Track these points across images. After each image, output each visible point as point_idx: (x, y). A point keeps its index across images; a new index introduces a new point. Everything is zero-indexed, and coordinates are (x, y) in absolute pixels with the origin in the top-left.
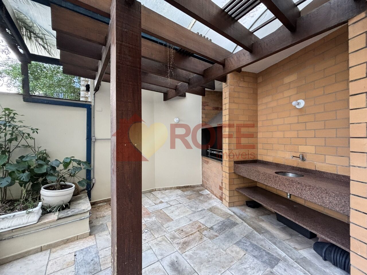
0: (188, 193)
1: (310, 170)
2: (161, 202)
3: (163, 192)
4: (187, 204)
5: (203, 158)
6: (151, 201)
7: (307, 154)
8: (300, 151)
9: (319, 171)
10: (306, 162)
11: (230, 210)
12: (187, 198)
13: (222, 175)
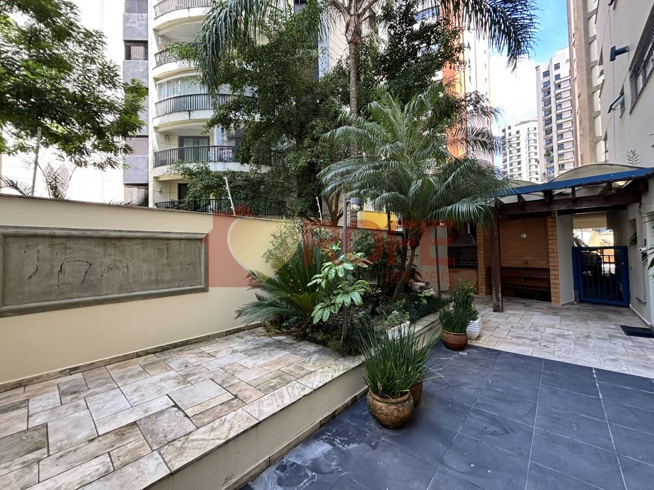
5: (450, 269)
7: (529, 261)
8: (525, 260)
13: (478, 277)
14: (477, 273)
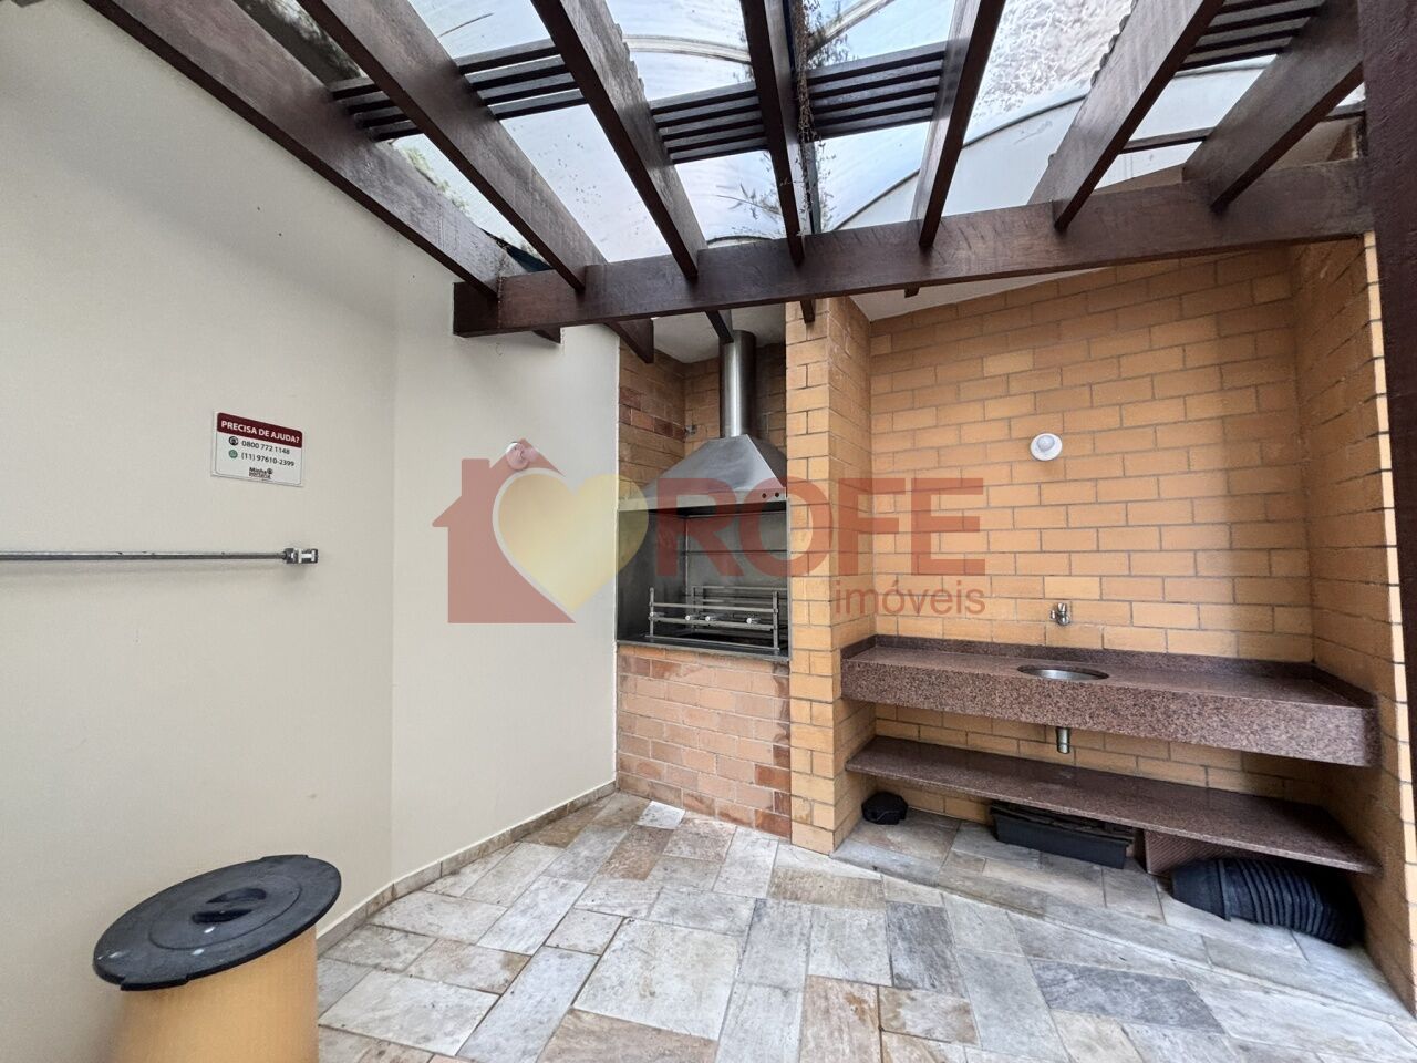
0: (592, 846)
1: (1087, 650)
2: (517, 963)
3: (459, 892)
4: (659, 908)
5: (626, 652)
6: (442, 989)
7: (1074, 602)
8: (1052, 596)
9: (1115, 651)
10: (1073, 628)
11: (846, 861)
12: (623, 876)
13: (786, 713)
14: (784, 689)
